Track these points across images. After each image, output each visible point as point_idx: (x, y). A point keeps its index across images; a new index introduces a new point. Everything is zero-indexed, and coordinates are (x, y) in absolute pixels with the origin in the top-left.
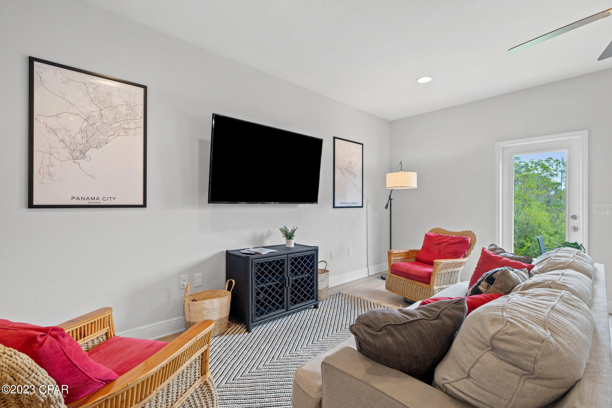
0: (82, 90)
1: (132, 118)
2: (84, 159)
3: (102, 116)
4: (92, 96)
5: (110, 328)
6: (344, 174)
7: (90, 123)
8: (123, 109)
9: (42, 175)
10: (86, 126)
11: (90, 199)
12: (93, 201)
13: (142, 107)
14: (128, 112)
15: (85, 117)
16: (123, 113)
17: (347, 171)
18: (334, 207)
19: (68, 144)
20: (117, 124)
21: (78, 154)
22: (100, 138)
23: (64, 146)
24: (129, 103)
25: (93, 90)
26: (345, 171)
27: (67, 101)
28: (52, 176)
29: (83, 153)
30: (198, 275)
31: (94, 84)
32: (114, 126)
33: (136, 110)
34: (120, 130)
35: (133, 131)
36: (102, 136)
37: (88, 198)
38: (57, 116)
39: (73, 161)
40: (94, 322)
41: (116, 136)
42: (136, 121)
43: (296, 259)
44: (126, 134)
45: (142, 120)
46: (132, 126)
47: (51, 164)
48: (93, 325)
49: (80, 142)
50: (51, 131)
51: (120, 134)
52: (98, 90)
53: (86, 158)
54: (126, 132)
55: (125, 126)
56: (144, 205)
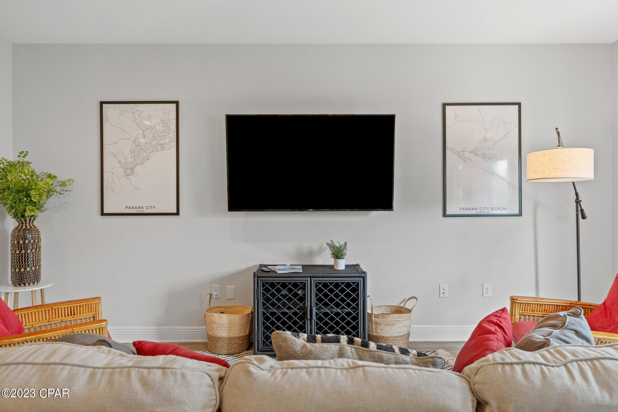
0: (131, 118)
1: (167, 134)
2: (133, 175)
3: (145, 136)
4: (138, 121)
5: (96, 314)
6: (468, 161)
7: (137, 144)
8: (160, 128)
9: (108, 190)
10: (134, 147)
11: (137, 208)
12: (139, 210)
13: (174, 122)
14: (164, 128)
15: (133, 140)
16: (160, 130)
17: (476, 155)
18: (445, 215)
19: (123, 164)
20: (156, 142)
21: (129, 171)
22: (143, 155)
23: (120, 166)
24: (164, 120)
25: (138, 116)
26: (472, 156)
27: (122, 130)
28: (113, 190)
29: (132, 170)
30: (230, 287)
31: (139, 111)
32: (153, 143)
33: (169, 125)
34: (158, 147)
35: (168, 146)
36: (144, 154)
37: (136, 208)
38: (116, 143)
39: (126, 177)
40: (82, 305)
41: (155, 152)
42: (170, 135)
43: (326, 285)
44: (163, 149)
45: (175, 133)
46: (167, 140)
47: (113, 181)
48: (82, 308)
49: (130, 162)
50: (113, 155)
51: (158, 150)
52: (142, 115)
53: (134, 174)
54: (162, 147)
55: (162, 142)
56: (177, 214)
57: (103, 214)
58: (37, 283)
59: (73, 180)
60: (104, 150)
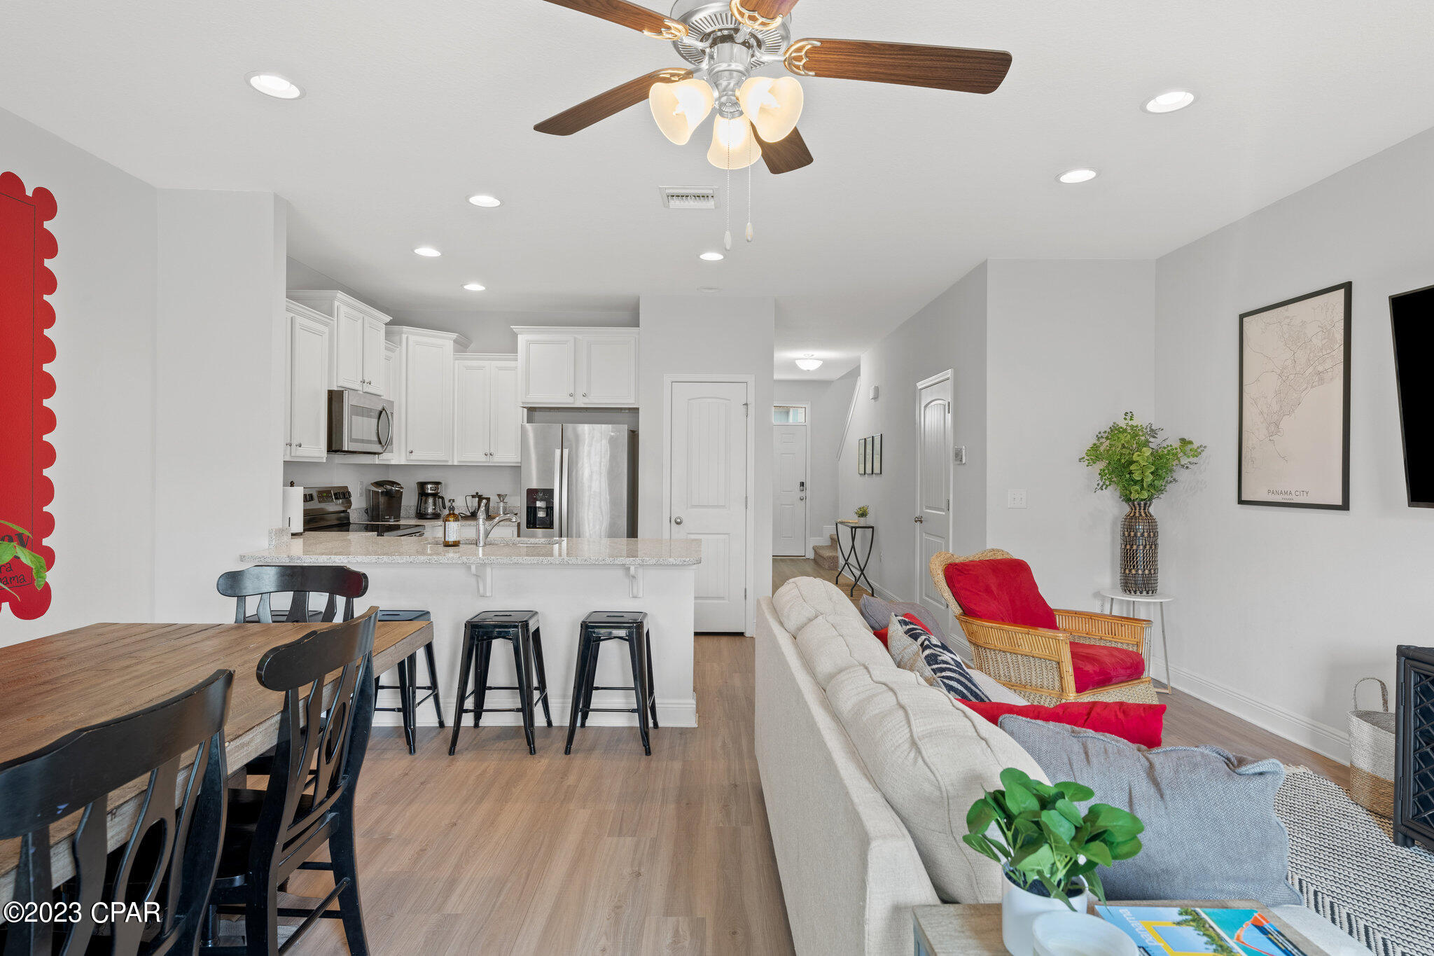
0: (1277, 333)
1: (1329, 351)
3: (1296, 362)
4: (1286, 337)
7: (1284, 378)
8: (1318, 341)
10: (1280, 384)
11: (1284, 494)
12: (1286, 496)
13: (1341, 325)
14: (1324, 342)
15: (1279, 372)
16: (1318, 347)
19: (1266, 416)
20: (1310, 370)
21: (1272, 428)
22: (1293, 397)
23: (1263, 419)
24: (1325, 326)
27: (1265, 356)
28: (1254, 462)
29: (1277, 426)
31: (1288, 317)
32: (1307, 373)
33: (1333, 334)
34: (1314, 378)
35: (1330, 374)
36: (1295, 394)
37: (1282, 493)
38: (1259, 379)
39: (1269, 438)
41: (1309, 389)
42: (1334, 353)
44: (1321, 381)
45: (1342, 348)
46: (1328, 365)
47: (1253, 447)
49: (1275, 411)
50: (1254, 403)
51: (1314, 384)
53: (1279, 432)
54: (1320, 376)
55: (1320, 368)
56: (1345, 506)
57: (1241, 502)
58: (1153, 593)
59: (1205, 447)
60: (1244, 394)
